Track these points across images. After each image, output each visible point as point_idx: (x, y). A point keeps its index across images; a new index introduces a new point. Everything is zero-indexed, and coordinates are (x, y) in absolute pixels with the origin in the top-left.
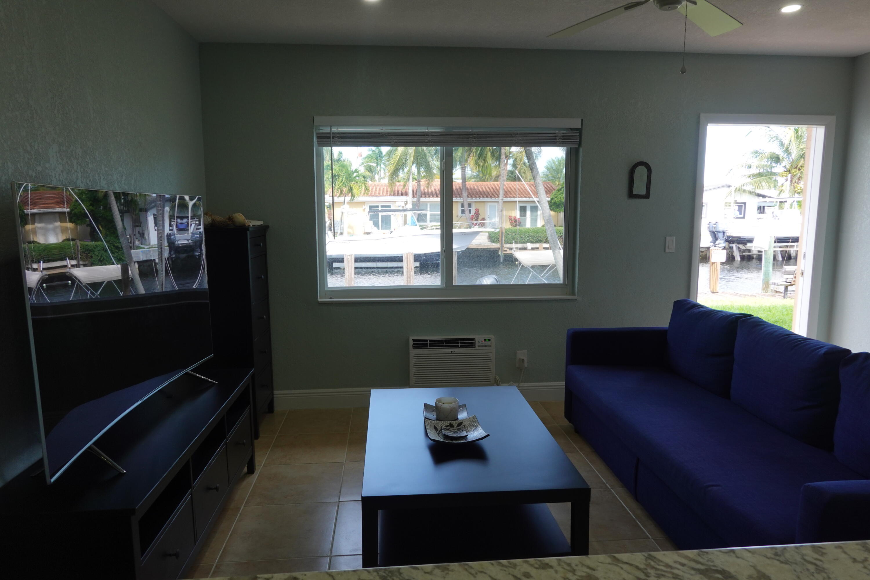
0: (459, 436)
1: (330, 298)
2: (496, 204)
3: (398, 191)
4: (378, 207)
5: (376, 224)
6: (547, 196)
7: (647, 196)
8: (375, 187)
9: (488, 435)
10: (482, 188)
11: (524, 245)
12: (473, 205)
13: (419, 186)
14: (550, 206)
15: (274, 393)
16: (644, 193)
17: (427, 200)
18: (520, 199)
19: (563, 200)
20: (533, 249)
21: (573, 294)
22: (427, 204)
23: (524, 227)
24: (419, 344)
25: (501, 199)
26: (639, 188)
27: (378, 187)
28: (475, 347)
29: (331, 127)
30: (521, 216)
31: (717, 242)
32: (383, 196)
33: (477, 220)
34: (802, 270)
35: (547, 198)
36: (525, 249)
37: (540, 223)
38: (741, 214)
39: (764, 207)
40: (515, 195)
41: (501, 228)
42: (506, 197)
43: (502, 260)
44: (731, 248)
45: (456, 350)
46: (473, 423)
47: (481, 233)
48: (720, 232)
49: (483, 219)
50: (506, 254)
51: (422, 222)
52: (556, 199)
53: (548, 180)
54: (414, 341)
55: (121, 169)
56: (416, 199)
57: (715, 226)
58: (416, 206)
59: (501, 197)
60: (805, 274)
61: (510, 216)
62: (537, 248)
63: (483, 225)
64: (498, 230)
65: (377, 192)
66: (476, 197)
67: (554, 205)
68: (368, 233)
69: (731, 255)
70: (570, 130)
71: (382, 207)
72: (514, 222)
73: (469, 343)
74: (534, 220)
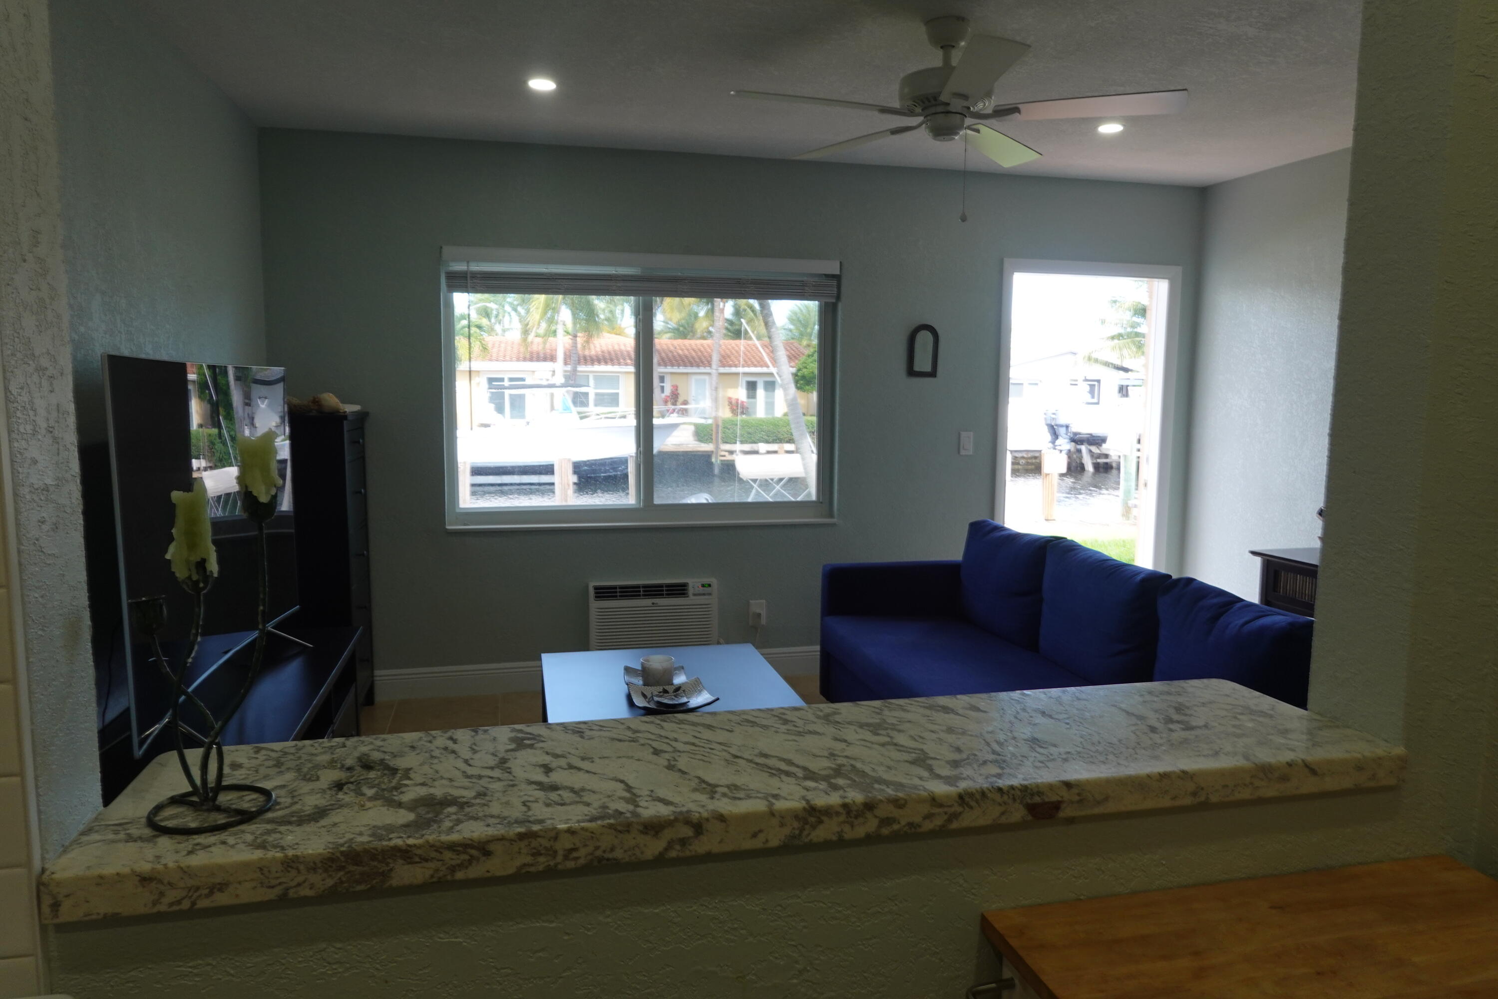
0: (677, 703)
1: (465, 525)
2: (707, 377)
3: (538, 354)
4: (502, 380)
5: (500, 409)
6: (791, 364)
7: (933, 374)
8: (497, 345)
9: (718, 699)
10: (682, 350)
11: (754, 447)
12: (668, 379)
13: (575, 345)
14: (796, 382)
15: (375, 674)
16: (928, 368)
17: (589, 368)
18: (747, 370)
19: (816, 372)
20: (769, 452)
21: (831, 515)
22: (588, 376)
23: (753, 417)
24: (604, 593)
25: (715, 368)
26: (923, 363)
27: (503, 345)
28: (688, 597)
29: (468, 262)
30: (749, 397)
31: (1058, 442)
32: (511, 360)
33: (674, 404)
34: (1145, 480)
35: (791, 369)
36: (756, 452)
37: (780, 409)
38: (1093, 397)
39: (1127, 386)
40: (737, 363)
41: (716, 419)
42: (724, 366)
43: (716, 471)
44: (1079, 451)
45: (661, 601)
46: (696, 686)
47: (682, 426)
48: (1062, 426)
49: (685, 403)
50: (724, 461)
51: (580, 407)
52: (805, 370)
53: (793, 339)
54: (596, 588)
55: (168, 326)
56: (569, 366)
57: (1054, 416)
58: (571, 379)
59: (714, 366)
60: (1148, 485)
61: (730, 398)
62: (775, 452)
63: (684, 412)
64: (710, 421)
65: (501, 354)
66: (672, 365)
67: (801, 381)
68: (486, 426)
69: (1078, 462)
70: (824, 276)
71: (511, 380)
72: (736, 407)
73: (679, 590)
74: (770, 405)
